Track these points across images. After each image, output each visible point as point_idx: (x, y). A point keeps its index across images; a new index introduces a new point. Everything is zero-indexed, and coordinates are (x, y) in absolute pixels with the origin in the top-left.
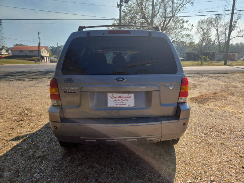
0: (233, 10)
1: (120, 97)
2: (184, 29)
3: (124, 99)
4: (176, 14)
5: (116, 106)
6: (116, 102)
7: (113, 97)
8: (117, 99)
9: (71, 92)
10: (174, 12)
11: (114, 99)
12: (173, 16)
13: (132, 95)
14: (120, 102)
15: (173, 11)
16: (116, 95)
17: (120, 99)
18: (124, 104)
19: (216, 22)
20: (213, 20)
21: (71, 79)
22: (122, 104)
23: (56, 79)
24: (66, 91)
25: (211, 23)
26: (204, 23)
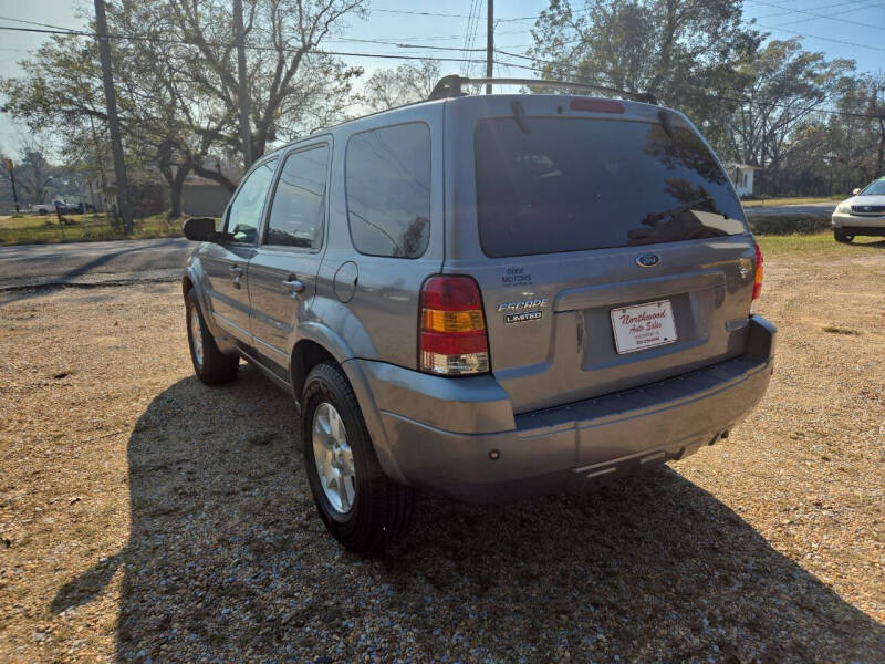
0: (490, 49)
1: (642, 318)
2: (353, 98)
3: (652, 321)
4: (314, 40)
5: (641, 345)
6: (636, 334)
7: (626, 320)
8: (637, 325)
9: (525, 319)
10: (308, 32)
11: (631, 326)
12: (306, 48)
13: (667, 306)
14: (645, 332)
15: (303, 31)
16: (634, 312)
17: (644, 323)
18: (654, 336)
19: (426, 83)
20: (415, 75)
21: (521, 271)
22: (650, 338)
23: (472, 278)
24: (511, 318)
25: (410, 83)
26: (390, 82)
